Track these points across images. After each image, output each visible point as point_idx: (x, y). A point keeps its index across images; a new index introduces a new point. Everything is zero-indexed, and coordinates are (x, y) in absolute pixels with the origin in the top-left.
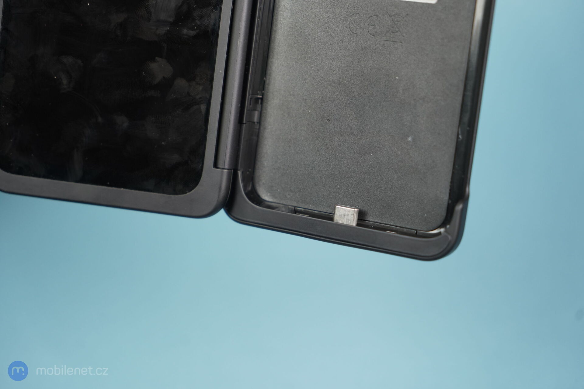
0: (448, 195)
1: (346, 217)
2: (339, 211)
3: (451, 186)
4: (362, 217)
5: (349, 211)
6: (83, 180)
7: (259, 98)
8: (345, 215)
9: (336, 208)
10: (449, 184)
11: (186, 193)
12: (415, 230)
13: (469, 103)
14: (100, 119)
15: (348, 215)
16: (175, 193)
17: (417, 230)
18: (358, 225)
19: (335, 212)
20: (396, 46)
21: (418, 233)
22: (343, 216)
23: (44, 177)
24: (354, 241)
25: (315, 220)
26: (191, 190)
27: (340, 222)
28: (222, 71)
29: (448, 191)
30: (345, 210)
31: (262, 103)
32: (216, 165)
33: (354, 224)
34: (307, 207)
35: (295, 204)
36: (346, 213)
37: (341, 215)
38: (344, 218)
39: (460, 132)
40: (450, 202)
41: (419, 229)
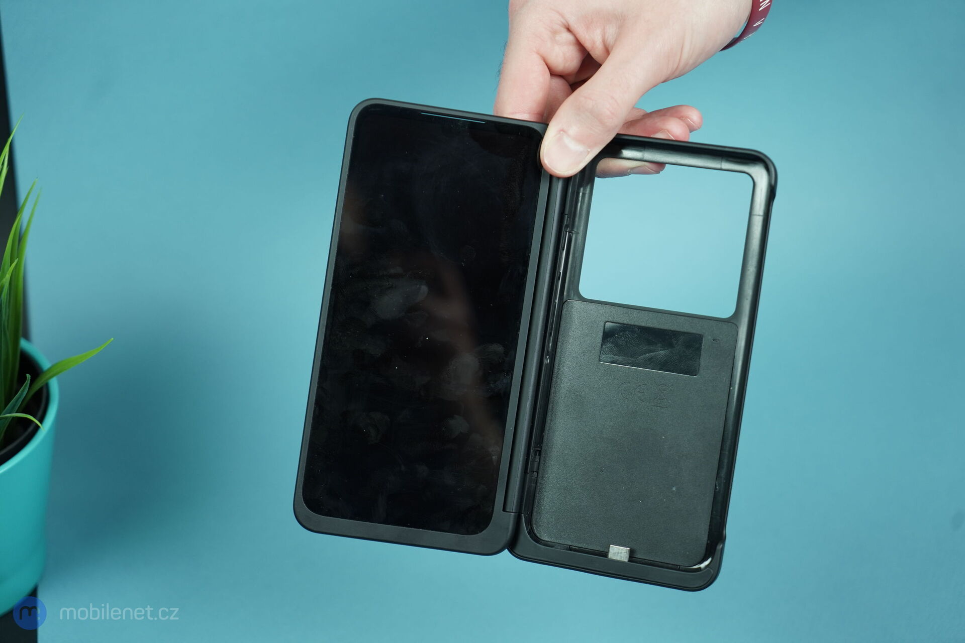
0: (707, 536)
1: (619, 555)
2: (613, 550)
3: (709, 529)
4: (632, 553)
5: (622, 550)
6: (386, 522)
7: (538, 450)
8: (618, 553)
9: (611, 547)
10: (708, 527)
11: (478, 533)
12: (678, 565)
13: (726, 461)
14: (403, 468)
15: (621, 553)
16: (468, 533)
17: (680, 566)
18: (629, 561)
19: (609, 551)
20: (662, 411)
21: (681, 568)
22: (616, 554)
23: (351, 518)
24: (629, 575)
25: (593, 557)
26: (482, 531)
27: (614, 558)
28: (512, 429)
29: (707, 533)
30: (619, 549)
31: (540, 455)
32: (504, 510)
33: (626, 560)
34: (580, 545)
35: (570, 544)
36: (620, 551)
37: (615, 553)
38: (618, 555)
39: (717, 484)
40: (709, 542)
41: (682, 565)
